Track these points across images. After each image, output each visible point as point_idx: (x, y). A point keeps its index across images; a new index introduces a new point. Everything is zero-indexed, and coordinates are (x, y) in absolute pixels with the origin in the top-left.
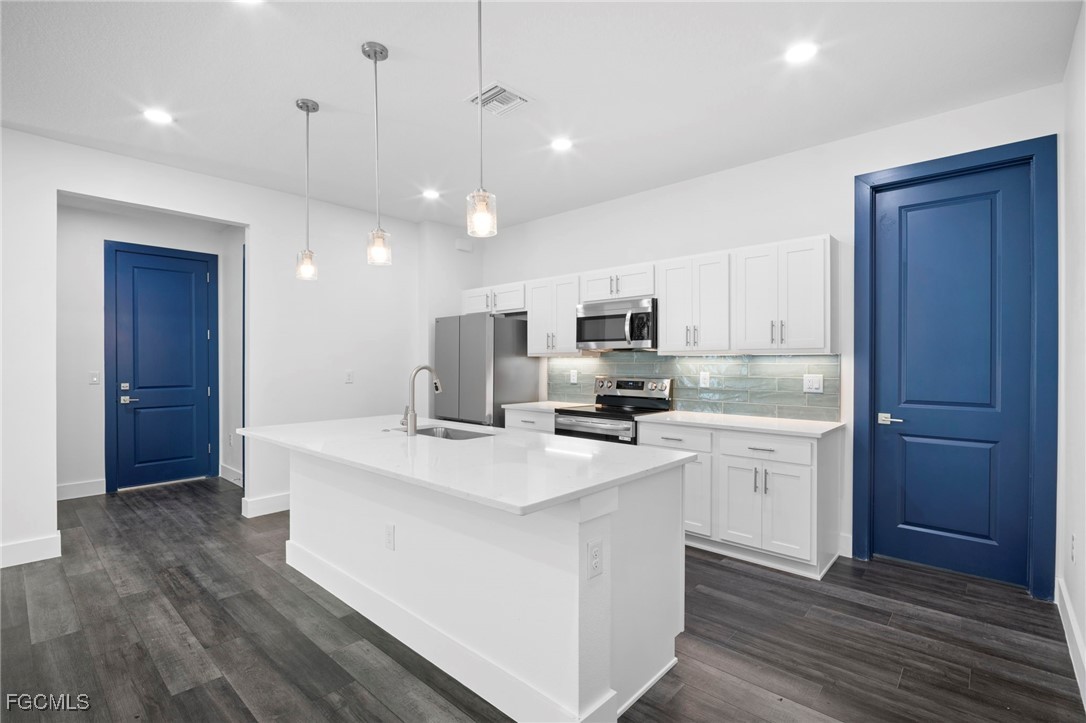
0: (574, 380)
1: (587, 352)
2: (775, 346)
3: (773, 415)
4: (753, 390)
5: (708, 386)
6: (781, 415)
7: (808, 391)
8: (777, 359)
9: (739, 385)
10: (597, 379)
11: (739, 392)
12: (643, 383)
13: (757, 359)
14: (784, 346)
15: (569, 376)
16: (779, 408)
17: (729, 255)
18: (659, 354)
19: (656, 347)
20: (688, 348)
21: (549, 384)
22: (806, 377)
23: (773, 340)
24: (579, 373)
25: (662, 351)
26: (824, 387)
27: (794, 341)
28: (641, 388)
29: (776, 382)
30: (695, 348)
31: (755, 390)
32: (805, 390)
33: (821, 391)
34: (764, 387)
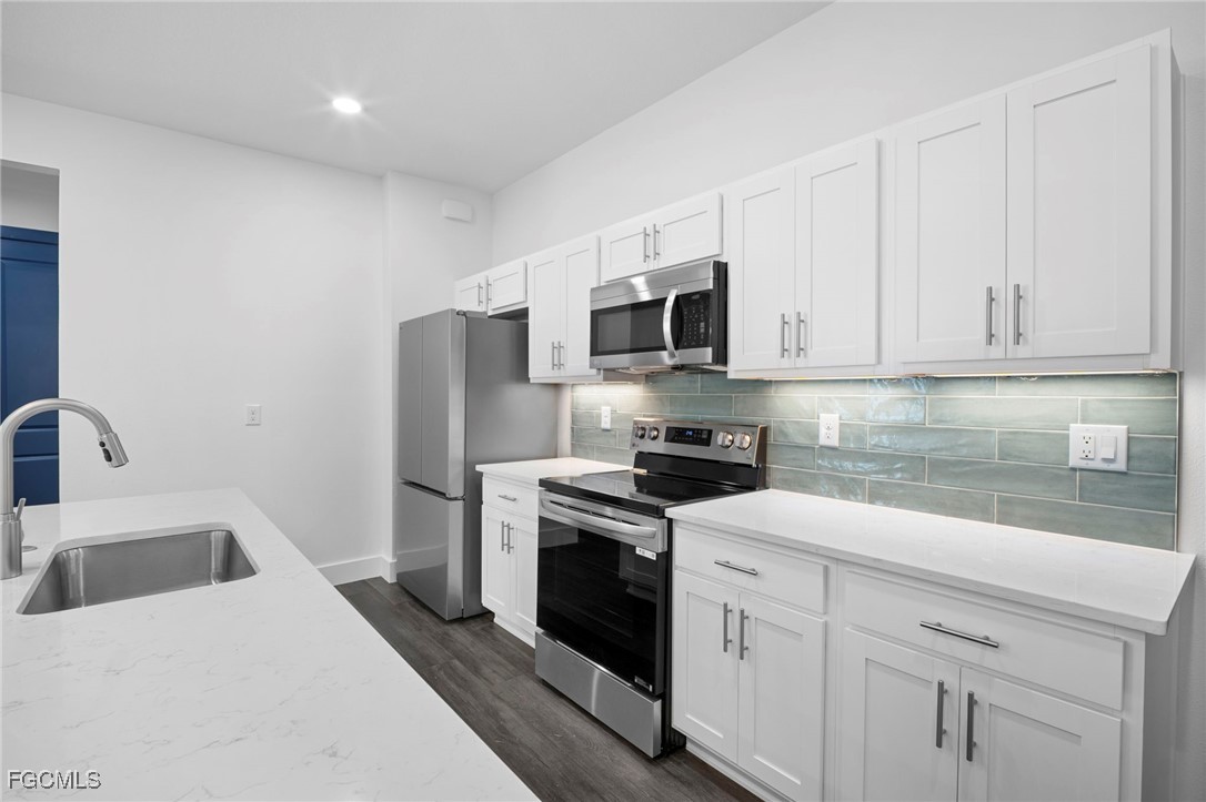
0: (606, 423)
1: (612, 375)
2: (996, 351)
3: (986, 516)
4: (935, 455)
5: (835, 443)
6: (1004, 519)
7: (1083, 464)
8: (998, 386)
9: (906, 444)
10: (636, 423)
11: (902, 458)
12: (710, 432)
13: (945, 387)
14: (1023, 351)
15: (599, 416)
16: (1002, 501)
17: (879, 145)
18: (731, 376)
19: (725, 362)
20: (785, 363)
21: (572, 428)
22: (1077, 431)
23: (992, 336)
24: (613, 412)
25: (737, 368)
26: (1129, 458)
27: (1051, 335)
28: (707, 442)
29: (995, 439)
30: (801, 362)
31: (944, 455)
32: (1074, 461)
33: (1121, 465)
34: (964, 451)
